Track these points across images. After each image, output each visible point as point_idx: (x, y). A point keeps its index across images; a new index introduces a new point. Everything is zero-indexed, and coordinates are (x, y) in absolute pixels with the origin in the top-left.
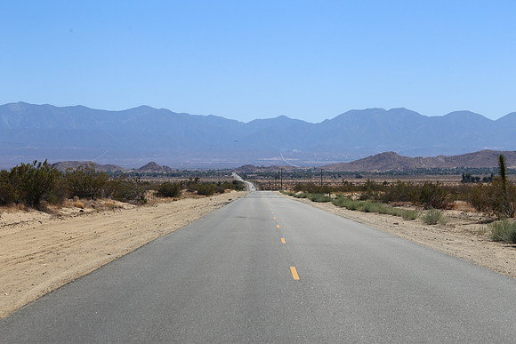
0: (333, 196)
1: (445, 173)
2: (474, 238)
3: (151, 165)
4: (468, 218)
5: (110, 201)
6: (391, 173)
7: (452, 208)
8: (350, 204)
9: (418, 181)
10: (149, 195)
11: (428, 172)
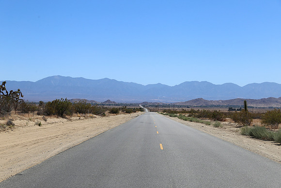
0: (178, 115)
1: (222, 107)
2: (234, 133)
3: (108, 101)
4: (231, 125)
5: (91, 115)
6: (201, 106)
7: (225, 121)
8: (185, 118)
9: (212, 110)
10: (106, 113)
11: (215, 106)
